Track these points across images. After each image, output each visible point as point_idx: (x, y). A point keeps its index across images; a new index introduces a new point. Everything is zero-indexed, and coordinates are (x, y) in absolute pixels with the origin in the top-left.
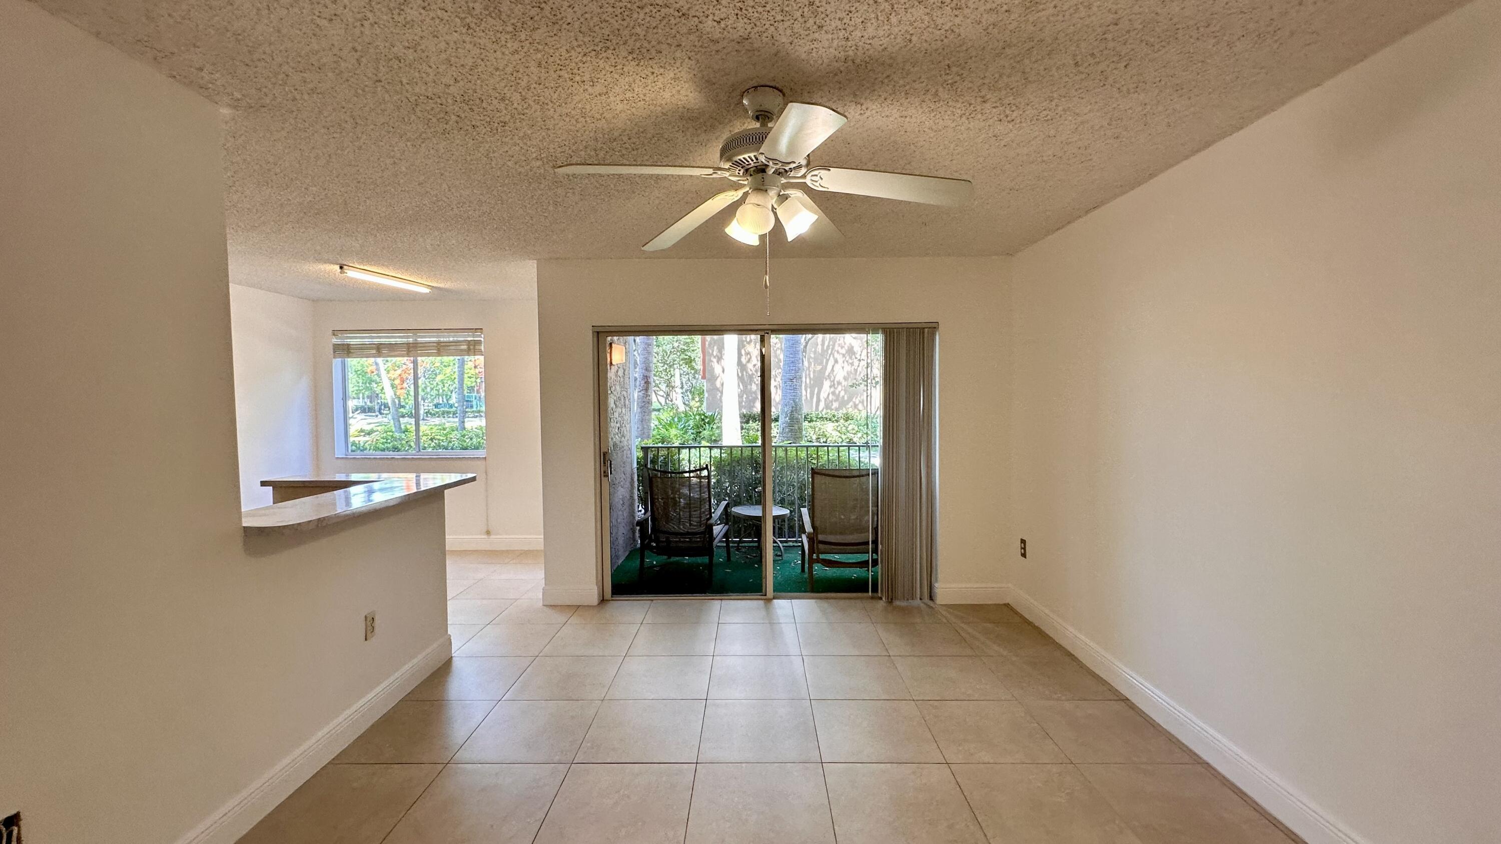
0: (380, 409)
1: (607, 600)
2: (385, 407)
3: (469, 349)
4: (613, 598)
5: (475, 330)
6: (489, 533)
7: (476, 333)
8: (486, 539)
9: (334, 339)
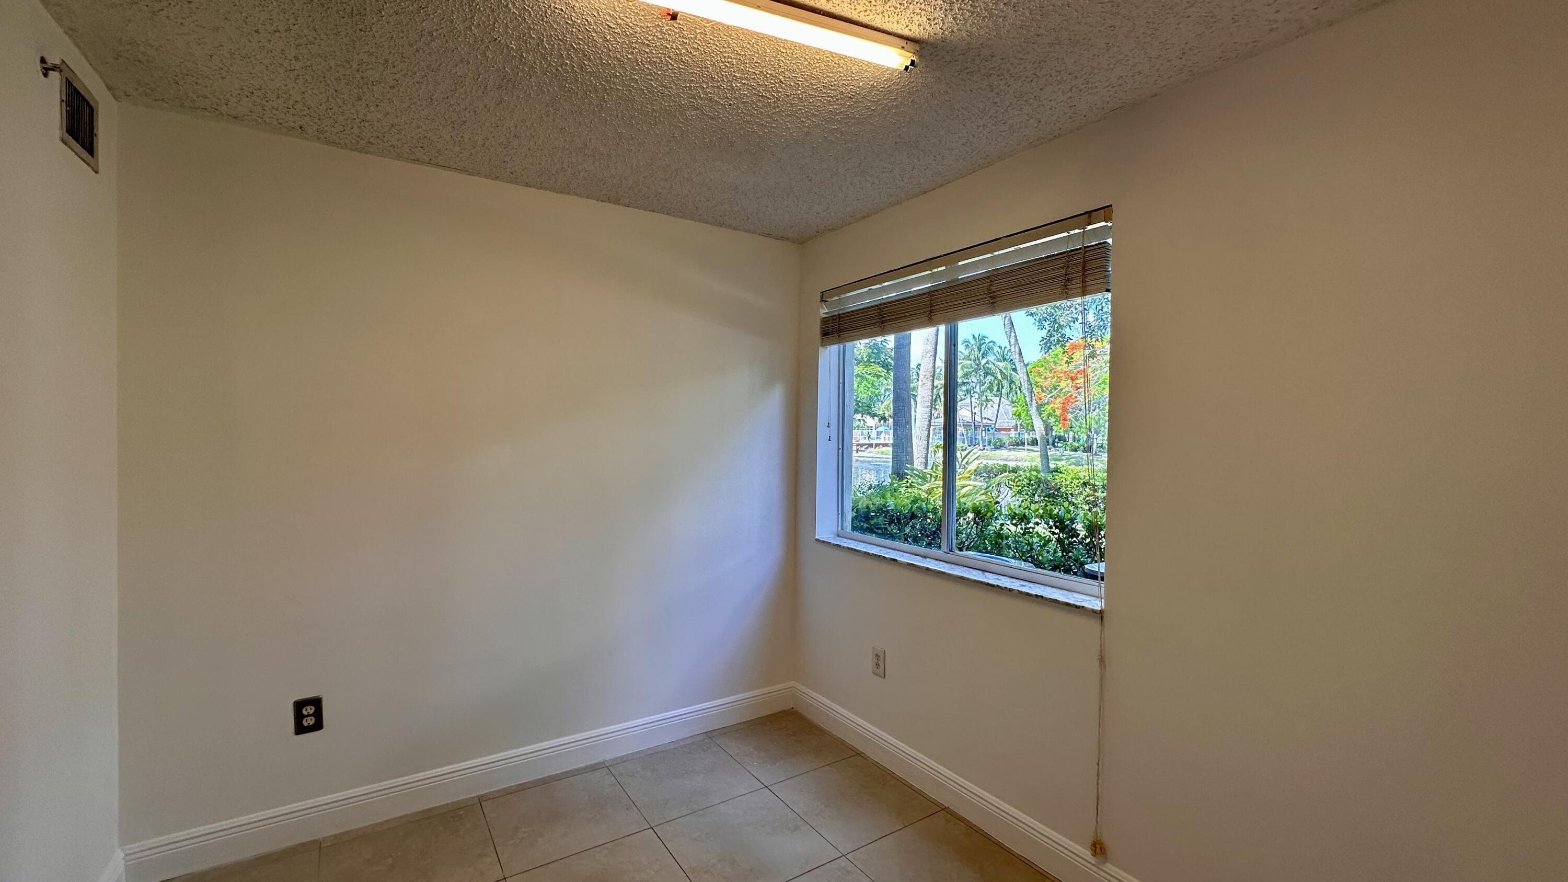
0: (1054, 442)
2: (1059, 440)
5: (1090, 217)
6: (1098, 850)
7: (1089, 224)
8: (1089, 863)
9: (823, 308)
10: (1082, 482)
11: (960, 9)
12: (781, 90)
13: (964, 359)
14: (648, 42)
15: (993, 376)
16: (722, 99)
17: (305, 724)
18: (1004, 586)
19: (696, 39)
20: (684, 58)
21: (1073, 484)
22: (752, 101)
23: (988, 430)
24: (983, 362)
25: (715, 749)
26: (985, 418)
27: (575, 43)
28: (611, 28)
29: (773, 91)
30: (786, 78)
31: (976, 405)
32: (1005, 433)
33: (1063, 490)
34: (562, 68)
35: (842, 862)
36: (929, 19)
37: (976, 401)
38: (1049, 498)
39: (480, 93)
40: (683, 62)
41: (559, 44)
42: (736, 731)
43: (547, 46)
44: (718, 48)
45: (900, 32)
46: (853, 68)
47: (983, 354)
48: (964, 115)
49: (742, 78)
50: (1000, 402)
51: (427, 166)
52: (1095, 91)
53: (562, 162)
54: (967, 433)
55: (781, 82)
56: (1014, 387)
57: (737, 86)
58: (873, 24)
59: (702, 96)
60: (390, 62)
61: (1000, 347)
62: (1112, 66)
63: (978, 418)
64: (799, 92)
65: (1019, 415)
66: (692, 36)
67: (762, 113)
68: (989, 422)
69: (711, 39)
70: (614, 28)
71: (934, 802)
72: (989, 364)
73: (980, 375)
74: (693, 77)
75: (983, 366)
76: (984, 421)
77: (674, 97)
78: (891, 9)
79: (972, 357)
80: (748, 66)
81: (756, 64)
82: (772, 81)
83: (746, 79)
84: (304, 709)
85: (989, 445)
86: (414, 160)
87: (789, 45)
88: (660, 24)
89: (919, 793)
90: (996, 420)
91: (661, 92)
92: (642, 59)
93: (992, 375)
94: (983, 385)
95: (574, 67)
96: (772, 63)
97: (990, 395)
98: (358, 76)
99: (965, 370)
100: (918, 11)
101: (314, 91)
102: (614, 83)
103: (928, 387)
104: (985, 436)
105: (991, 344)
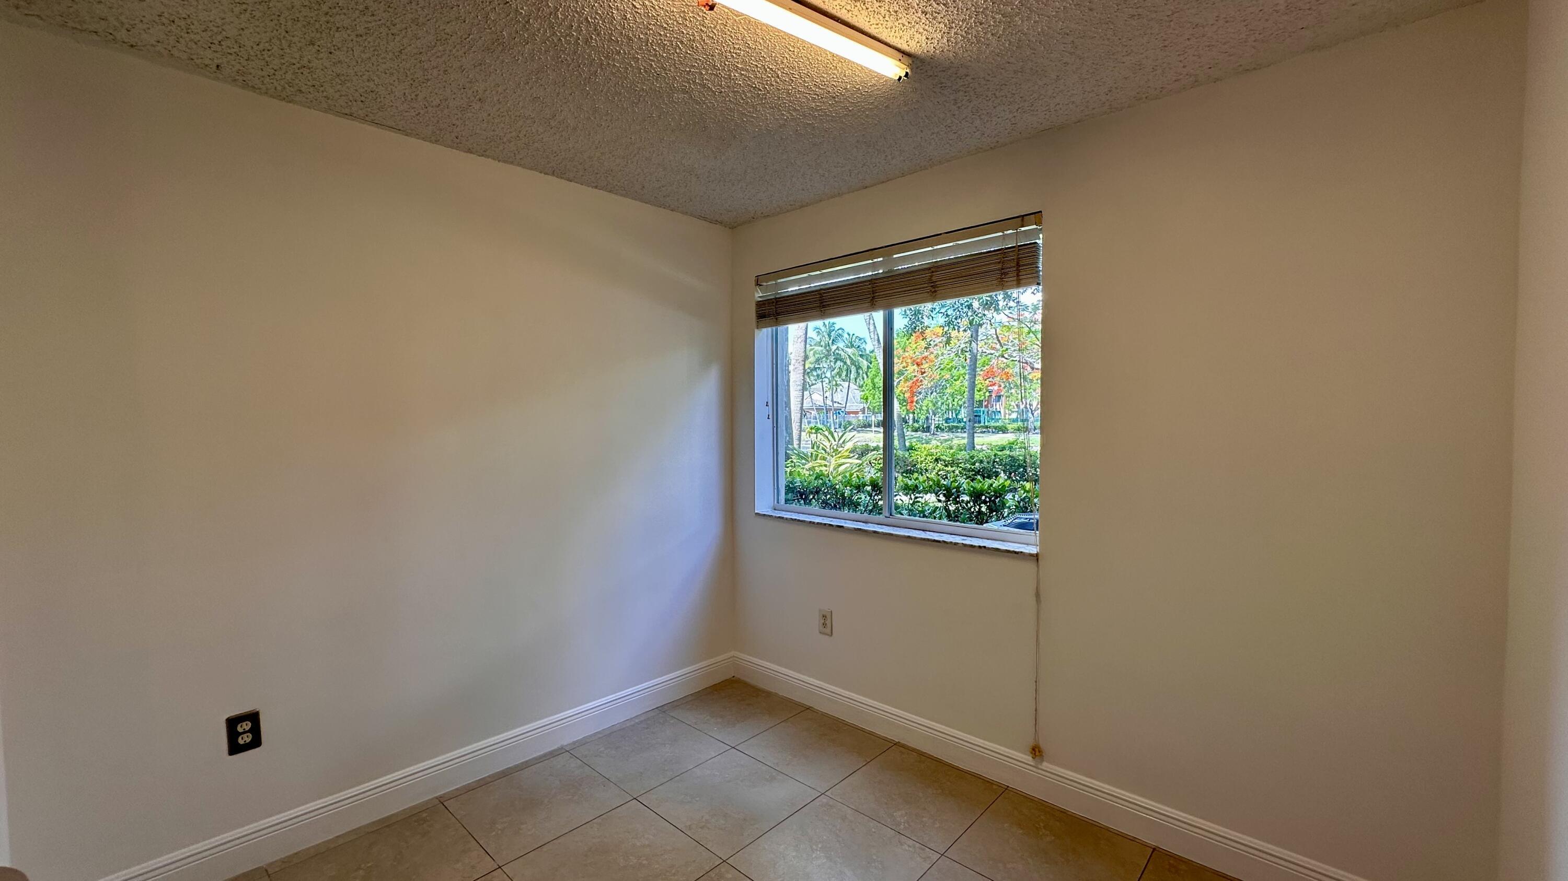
5: (1023, 220)
6: (1037, 753)
7: (1023, 226)
8: (1031, 765)
9: (757, 292)
10: (934, 458)
11: (955, 33)
12: (774, 83)
13: (815, 345)
14: (666, 26)
15: (843, 362)
16: (715, 86)
17: (241, 741)
18: (949, 541)
19: (714, 28)
20: (695, 45)
21: (927, 461)
22: (743, 91)
23: (839, 413)
24: (834, 348)
25: (672, 722)
26: (836, 402)
27: (591, 17)
28: (635, 7)
29: (767, 84)
30: (784, 73)
31: (827, 389)
32: (854, 415)
33: (918, 466)
34: (565, 39)
35: (824, 799)
36: (927, 39)
37: (827, 385)
38: (907, 474)
39: (461, 53)
40: (693, 48)
41: (574, 15)
42: (686, 703)
43: (560, 17)
44: (731, 40)
45: (899, 46)
46: (847, 72)
47: (833, 340)
48: (925, 122)
49: (742, 69)
50: (849, 386)
51: (360, 122)
52: (1035, 113)
53: (520, 132)
54: (820, 416)
55: (778, 77)
56: (861, 372)
57: (735, 76)
58: (879, 36)
59: (697, 81)
60: (371, 10)
61: (849, 334)
62: (1055, 95)
63: (829, 402)
64: (791, 87)
65: (867, 399)
66: (712, 26)
67: (747, 103)
68: (839, 405)
69: (729, 30)
70: (638, 8)
71: (885, 739)
72: (839, 350)
73: (831, 361)
74: (697, 63)
75: (834, 353)
76: (836, 405)
77: (669, 79)
78: (900, 26)
79: (823, 343)
80: (753, 58)
81: (761, 58)
82: (770, 75)
83: (747, 70)
84: (239, 726)
85: (840, 427)
86: (346, 114)
87: (799, 45)
88: (686, 10)
89: (871, 733)
90: (846, 403)
91: (658, 73)
92: (653, 41)
93: (841, 360)
94: (833, 371)
95: (579, 39)
96: (777, 59)
97: (839, 380)
98: (324, 19)
99: (817, 356)
100: (921, 30)
101: (258, 30)
102: (614, 60)
103: (800, 372)
104: (836, 419)
105: (840, 331)
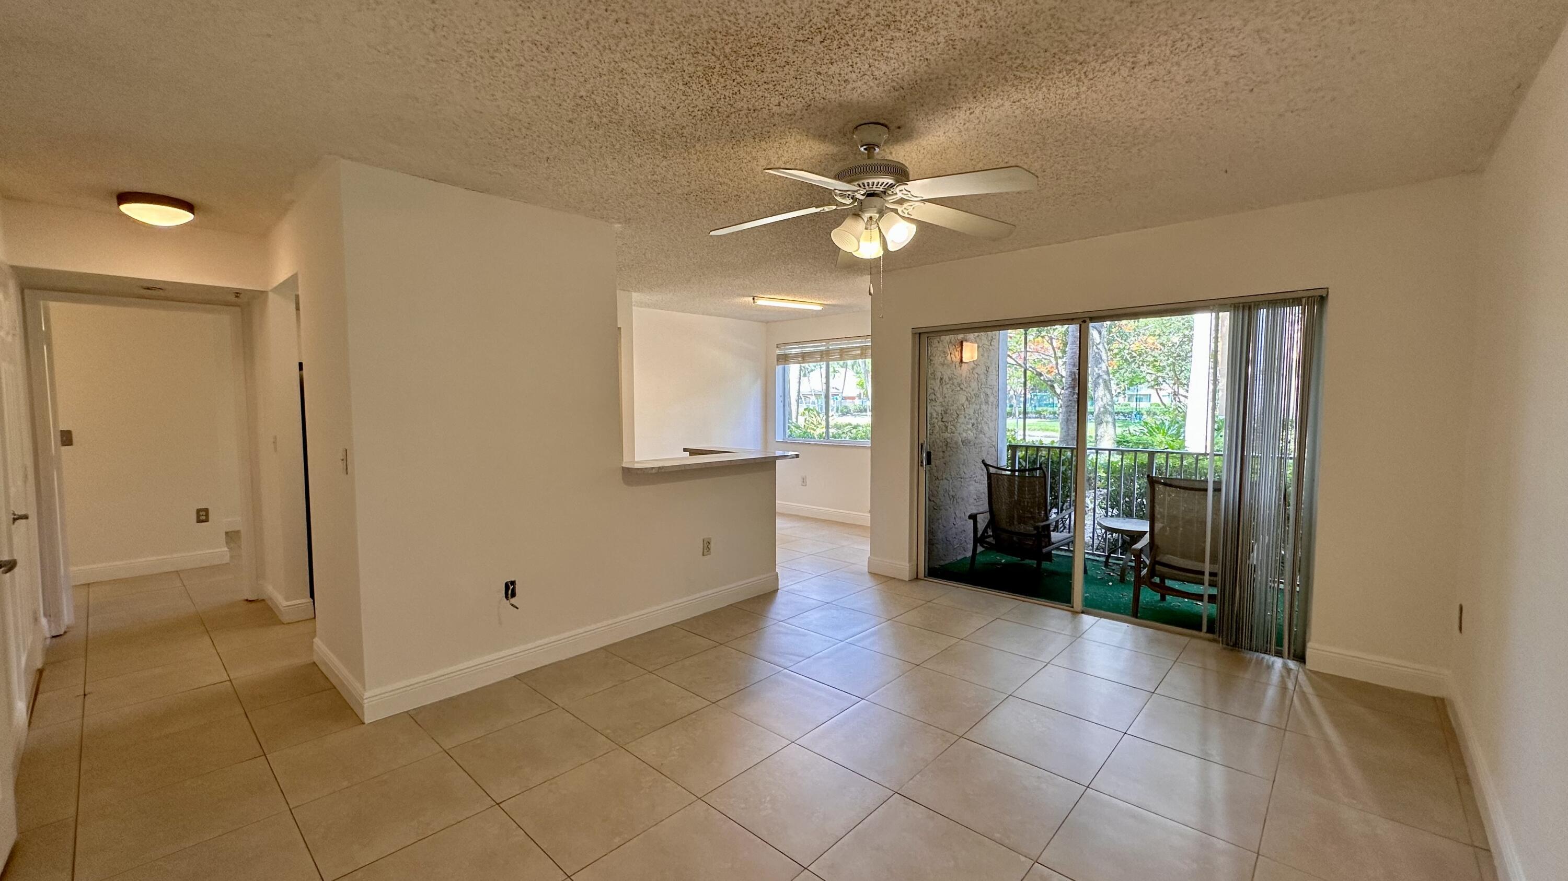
1: (920, 579)
3: (862, 354)
4: (926, 579)
9: (778, 350)
